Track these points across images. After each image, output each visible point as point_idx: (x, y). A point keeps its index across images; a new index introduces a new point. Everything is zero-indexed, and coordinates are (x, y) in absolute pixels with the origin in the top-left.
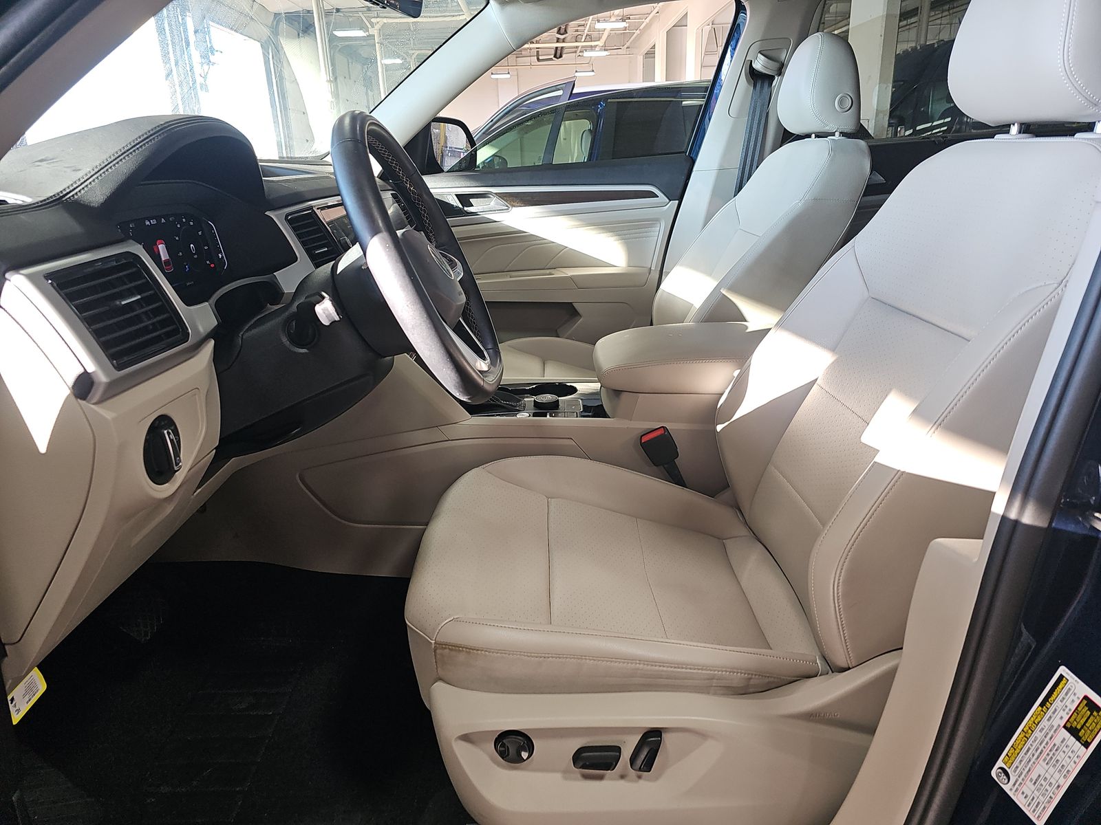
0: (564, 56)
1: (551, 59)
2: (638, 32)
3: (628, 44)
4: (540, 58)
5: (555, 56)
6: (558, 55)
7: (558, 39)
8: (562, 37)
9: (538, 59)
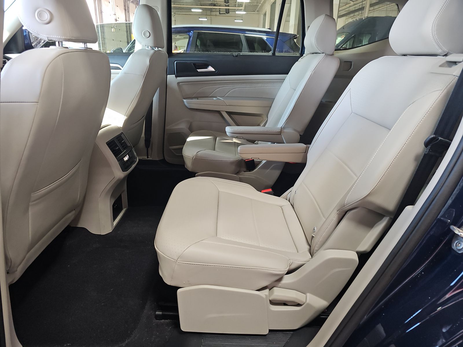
0: (230, 12)
1: (225, 14)
2: (260, 5)
3: (257, 10)
4: (221, 13)
5: (226, 13)
6: (227, 12)
7: (226, 5)
8: (227, 4)
9: (220, 13)
